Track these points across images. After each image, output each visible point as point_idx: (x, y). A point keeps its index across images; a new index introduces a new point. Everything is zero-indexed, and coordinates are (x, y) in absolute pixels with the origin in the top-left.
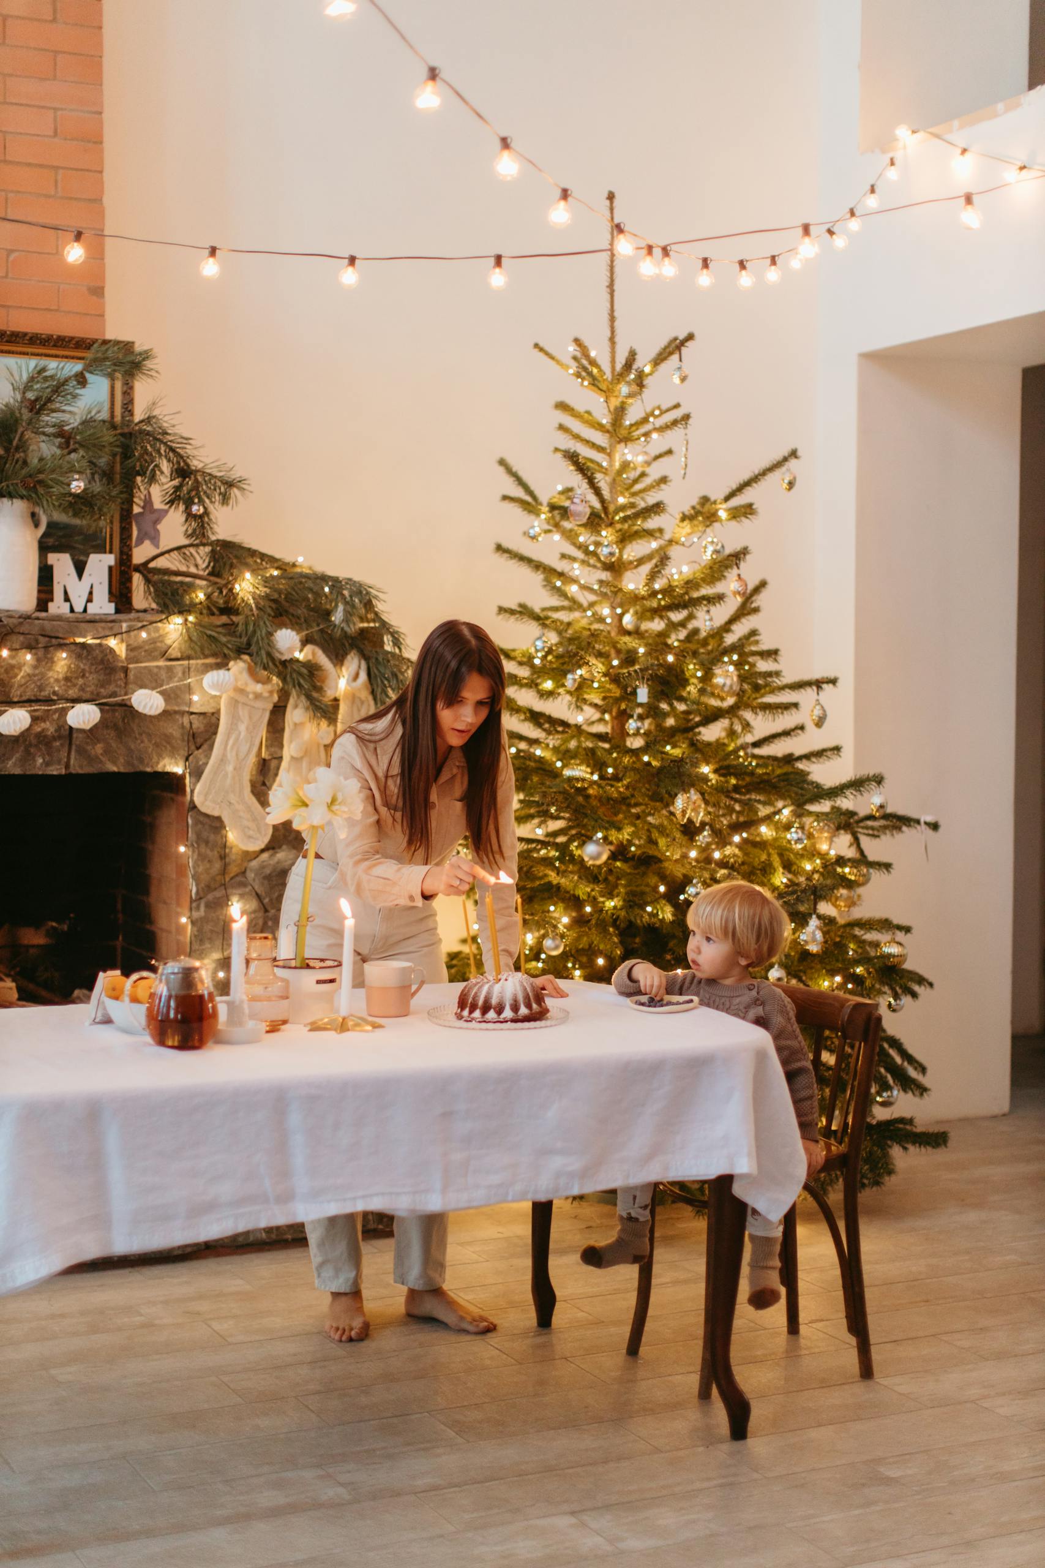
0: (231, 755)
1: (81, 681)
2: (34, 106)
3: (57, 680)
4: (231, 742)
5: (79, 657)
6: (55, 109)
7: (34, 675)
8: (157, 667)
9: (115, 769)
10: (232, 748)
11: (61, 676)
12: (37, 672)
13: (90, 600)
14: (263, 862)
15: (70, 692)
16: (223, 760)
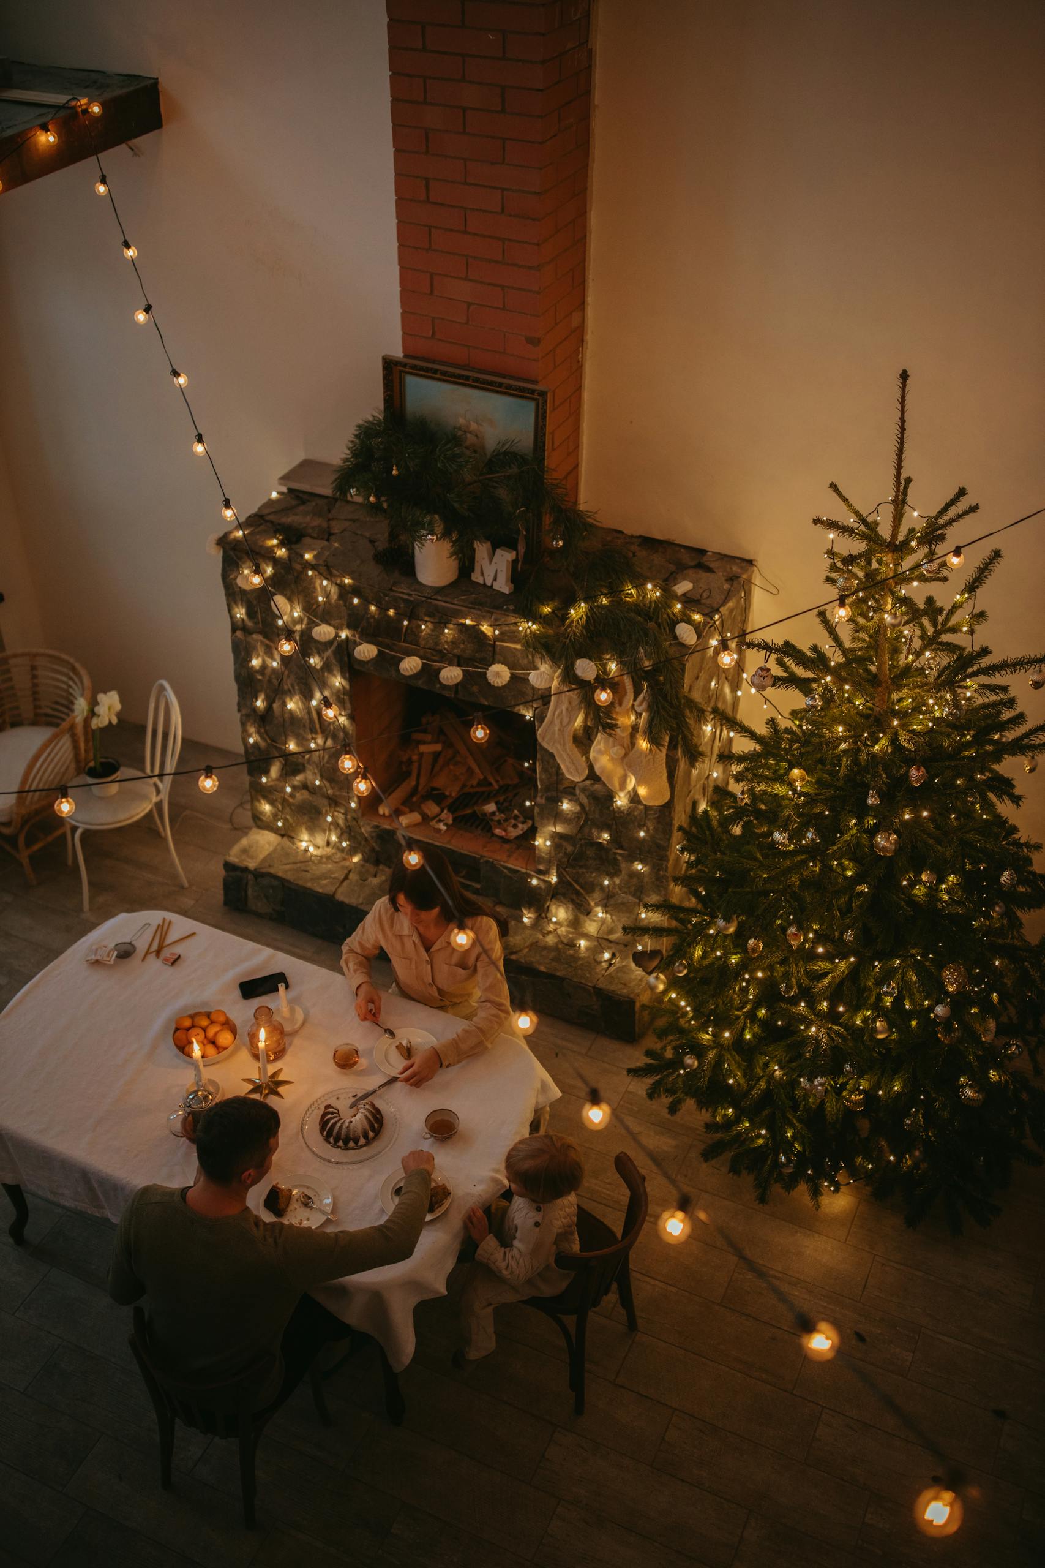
0: (557, 722)
1: (462, 646)
2: (486, 187)
3: (446, 642)
4: (557, 713)
5: (460, 631)
6: (503, 190)
7: (432, 635)
8: (515, 649)
9: (486, 703)
10: (558, 717)
11: (449, 640)
12: (433, 633)
13: (495, 579)
14: (586, 786)
15: (455, 651)
16: (552, 722)
